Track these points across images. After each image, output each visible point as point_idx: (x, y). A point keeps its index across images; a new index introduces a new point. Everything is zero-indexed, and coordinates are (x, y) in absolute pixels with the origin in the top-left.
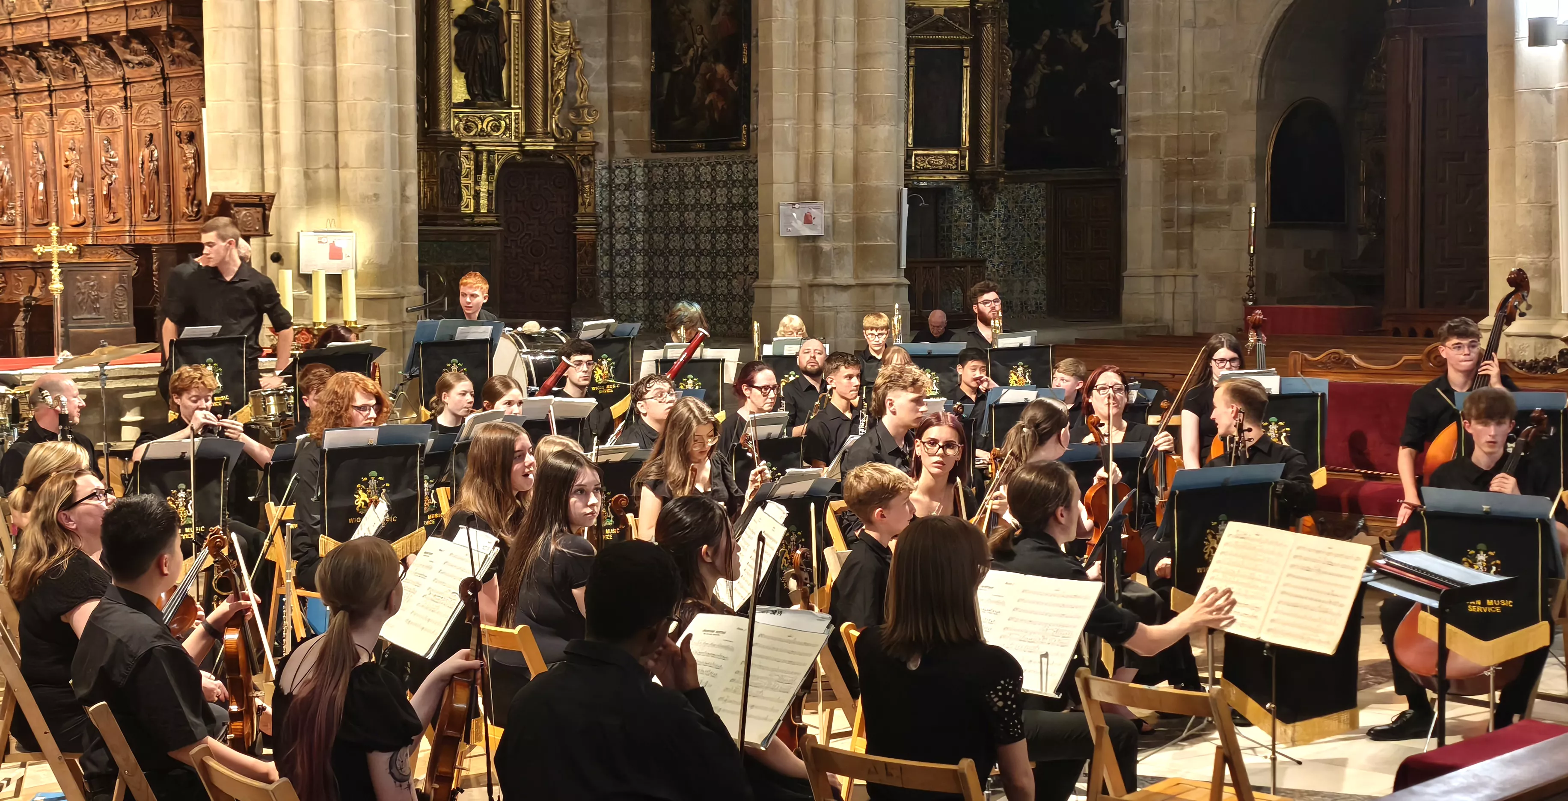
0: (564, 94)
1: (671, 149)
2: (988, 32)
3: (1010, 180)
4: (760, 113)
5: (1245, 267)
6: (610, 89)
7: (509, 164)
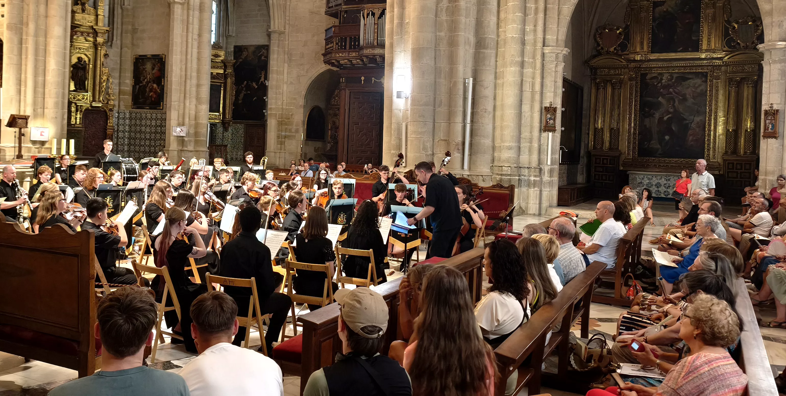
0: (105, 90)
1: (138, 108)
2: (229, 80)
3: (233, 123)
4: (167, 99)
6: (120, 89)
7: (87, 110)
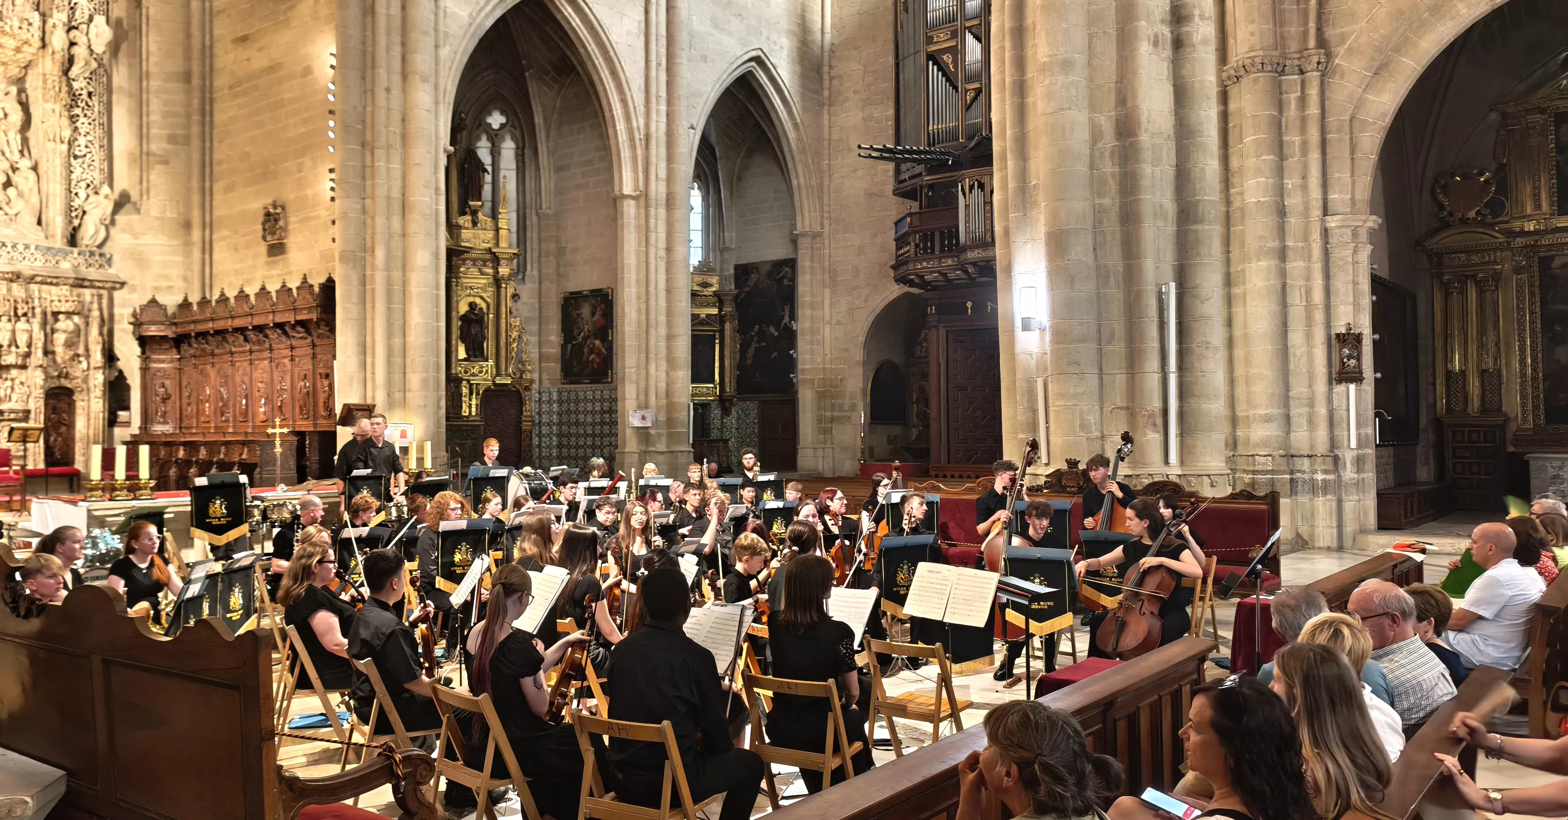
0: (516, 355)
1: (571, 383)
2: (727, 326)
3: (740, 400)
4: (618, 364)
5: (859, 442)
6: (540, 353)
7: (487, 390)
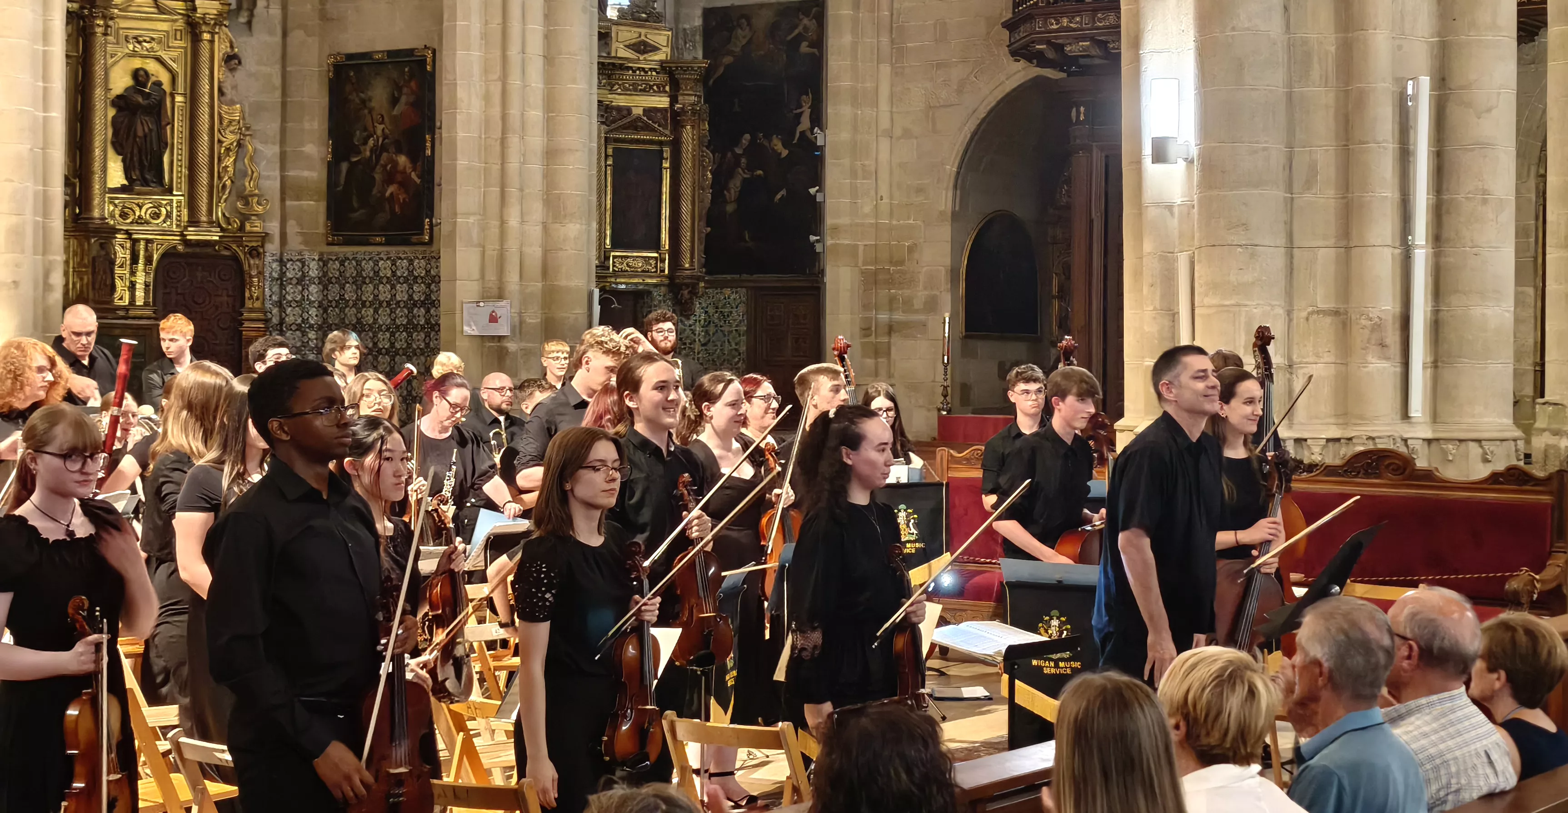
0: (232, 182)
1: (348, 242)
2: (688, 134)
3: (711, 284)
4: (443, 208)
5: (940, 377)
6: (283, 179)
7: (169, 255)
